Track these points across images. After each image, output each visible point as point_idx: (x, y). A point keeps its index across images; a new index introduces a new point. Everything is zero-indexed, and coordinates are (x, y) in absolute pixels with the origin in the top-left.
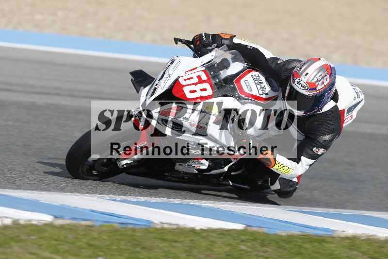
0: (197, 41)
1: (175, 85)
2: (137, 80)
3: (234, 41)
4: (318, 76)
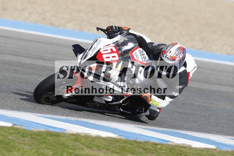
1: (98, 53)
2: (76, 50)
3: (129, 32)
4: (177, 53)
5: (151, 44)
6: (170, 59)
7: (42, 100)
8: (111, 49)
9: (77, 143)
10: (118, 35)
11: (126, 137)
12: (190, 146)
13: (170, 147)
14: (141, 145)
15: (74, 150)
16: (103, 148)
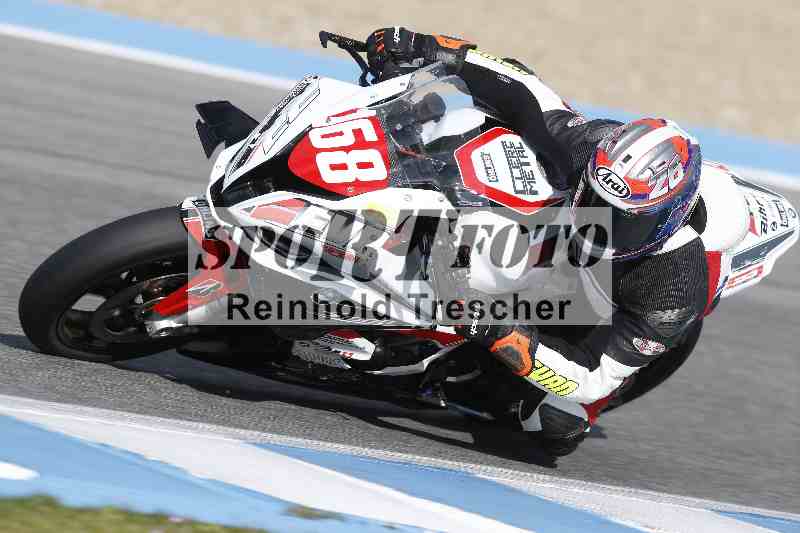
0: (379, 44)
1: (298, 147)
3: (466, 59)
4: (656, 163)
6: (625, 192)
7: (52, 334)
8: (358, 133)
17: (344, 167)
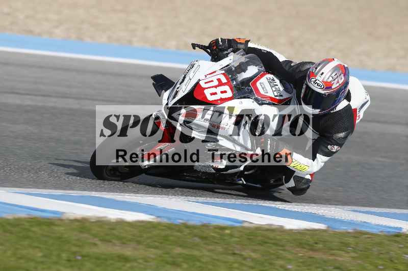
0: (214, 46)
1: (197, 88)
2: (158, 84)
3: (249, 46)
4: (333, 75)
5: (287, 64)
6: (323, 87)
8: (219, 80)
9: (85, 235)
10: (229, 53)
11: (169, 218)
12: (282, 227)
13: (248, 232)
14: (196, 231)
15: (79, 246)
16: (130, 241)
17: (215, 94)
